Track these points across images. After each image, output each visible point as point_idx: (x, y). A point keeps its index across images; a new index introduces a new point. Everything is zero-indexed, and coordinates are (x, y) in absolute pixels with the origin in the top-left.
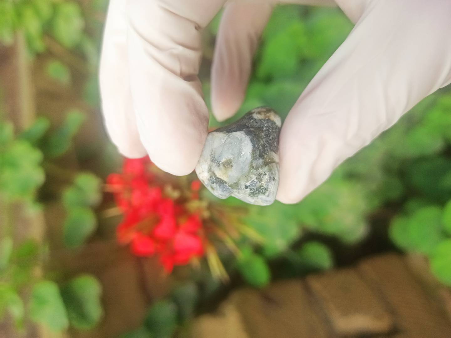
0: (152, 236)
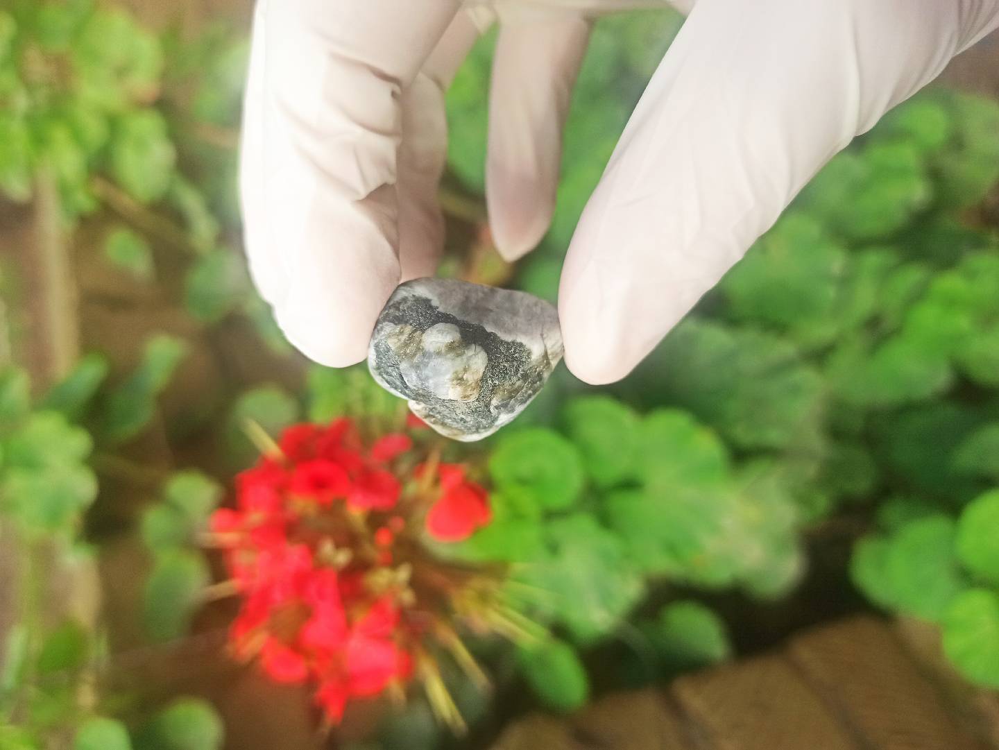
0: (297, 647)
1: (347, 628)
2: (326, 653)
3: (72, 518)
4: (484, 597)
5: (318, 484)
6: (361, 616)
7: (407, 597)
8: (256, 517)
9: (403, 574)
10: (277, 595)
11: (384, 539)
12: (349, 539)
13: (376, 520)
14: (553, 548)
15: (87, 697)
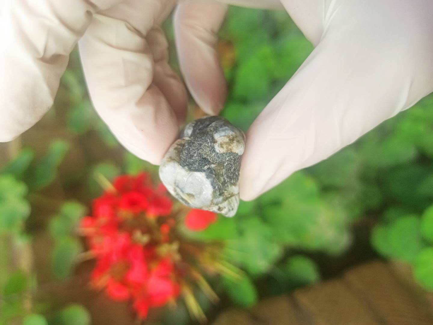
1: (148, 273)
2: (139, 286)
3: (19, 223)
4: (214, 258)
5: (132, 204)
6: (155, 267)
7: (177, 257)
8: (103, 220)
9: (175, 247)
10: (114, 258)
11: (165, 230)
12: (147, 230)
13: (161, 221)
14: (241, 233)
15: (28, 304)
